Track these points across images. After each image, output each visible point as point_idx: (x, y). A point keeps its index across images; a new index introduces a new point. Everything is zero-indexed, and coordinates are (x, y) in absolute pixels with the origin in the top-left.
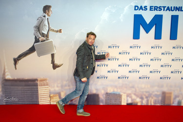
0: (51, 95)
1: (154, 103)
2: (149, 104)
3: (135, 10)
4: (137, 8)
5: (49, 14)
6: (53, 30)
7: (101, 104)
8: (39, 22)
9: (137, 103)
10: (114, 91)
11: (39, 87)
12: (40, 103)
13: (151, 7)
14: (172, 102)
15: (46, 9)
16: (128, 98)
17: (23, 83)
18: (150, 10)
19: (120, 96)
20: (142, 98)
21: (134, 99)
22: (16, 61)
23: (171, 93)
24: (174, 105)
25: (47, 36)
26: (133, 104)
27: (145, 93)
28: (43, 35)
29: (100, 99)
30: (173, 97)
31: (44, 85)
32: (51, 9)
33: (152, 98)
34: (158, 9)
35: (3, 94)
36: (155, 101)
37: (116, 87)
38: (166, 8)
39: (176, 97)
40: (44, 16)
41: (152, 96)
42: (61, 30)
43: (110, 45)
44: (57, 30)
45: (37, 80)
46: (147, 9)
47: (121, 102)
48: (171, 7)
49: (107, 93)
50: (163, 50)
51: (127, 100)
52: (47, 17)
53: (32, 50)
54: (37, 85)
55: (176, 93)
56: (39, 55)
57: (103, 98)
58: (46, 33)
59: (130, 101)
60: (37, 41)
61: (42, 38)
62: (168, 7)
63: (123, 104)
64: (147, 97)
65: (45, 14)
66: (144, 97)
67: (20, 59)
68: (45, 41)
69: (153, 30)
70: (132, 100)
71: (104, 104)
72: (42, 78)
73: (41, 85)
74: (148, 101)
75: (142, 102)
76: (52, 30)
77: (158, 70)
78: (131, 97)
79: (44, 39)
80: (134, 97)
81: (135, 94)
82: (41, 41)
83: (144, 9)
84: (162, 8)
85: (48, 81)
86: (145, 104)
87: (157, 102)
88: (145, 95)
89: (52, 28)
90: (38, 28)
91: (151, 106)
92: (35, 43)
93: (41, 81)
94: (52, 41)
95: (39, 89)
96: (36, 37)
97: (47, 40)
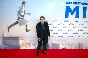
0: (26, 45)
1: (75, 48)
2: (73, 49)
3: (66, 4)
4: (67, 3)
6: (27, 14)
7: (50, 49)
9: (67, 48)
10: (56, 43)
11: (20, 41)
12: (20, 48)
13: (74, 2)
14: (83, 47)
16: (63, 46)
17: (12, 39)
18: (74, 4)
19: (59, 45)
20: (69, 46)
21: (65, 46)
22: (9, 28)
23: (83, 43)
24: (84, 49)
26: (65, 49)
27: (70, 43)
28: (22, 16)
29: (49, 46)
30: (83, 45)
31: (22, 40)
32: (26, 3)
33: (74, 46)
34: (77, 4)
35: (3, 44)
36: (75, 47)
37: (57, 41)
38: (81, 3)
39: (85, 45)
40: (22, 7)
41: (74, 45)
42: (30, 13)
43: (54, 21)
44: (28, 13)
45: (19, 37)
46: (72, 4)
47: (59, 48)
48: (83, 3)
49: (52, 44)
50: (79, 23)
51: (62, 47)
52: (24, 7)
54: (19, 40)
55: (85, 43)
56: (20, 25)
57: (50, 46)
58: (23, 15)
59: (63, 47)
60: (19, 18)
61: (21, 17)
62: (82, 3)
63: (60, 49)
64: (71, 45)
65: (22, 6)
66: (70, 45)
67: (11, 27)
68: (22, 18)
69: (75, 14)
70: (64, 47)
71: (51, 49)
72: (21, 36)
73: (21, 40)
74: (72, 47)
75: (69, 48)
76: (26, 13)
77: (77, 33)
78: (64, 45)
79: (22, 17)
80: (65, 45)
81: (66, 44)
83: (70, 3)
84: (79, 3)
85: (24, 38)
86: (71, 49)
87: (76, 48)
88: (71, 44)
89: (26, 12)
90: (19, 12)
91: (73, 50)
92: (18, 20)
94: (26, 19)
95: (20, 42)
96: (18, 17)
97: (23, 18)
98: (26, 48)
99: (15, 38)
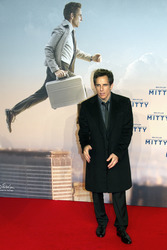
0: (75, 184)
5: (76, 22)
6: (83, 57)
8: (55, 38)
11: (53, 167)
12: (54, 198)
15: (71, 11)
17: (25, 159)
22: (11, 115)
25: (71, 68)
28: (63, 65)
31: (63, 164)
32: (81, 11)
40: (67, 27)
42: (98, 56)
45: (50, 154)
52: (71, 28)
53: (41, 95)
54: (48, 164)
56: (55, 105)
58: (69, 62)
60: (51, 77)
61: (60, 72)
65: (67, 23)
67: (18, 113)
68: (66, 77)
72: (59, 150)
73: (57, 164)
76: (80, 55)
79: (65, 73)
82: (60, 79)
89: (81, 52)
90: (54, 51)
92: (47, 81)
93: (57, 155)
94: (80, 79)
95: (53, 171)
96: (49, 70)
97: (71, 76)
98: (76, 199)
99: (36, 157)
